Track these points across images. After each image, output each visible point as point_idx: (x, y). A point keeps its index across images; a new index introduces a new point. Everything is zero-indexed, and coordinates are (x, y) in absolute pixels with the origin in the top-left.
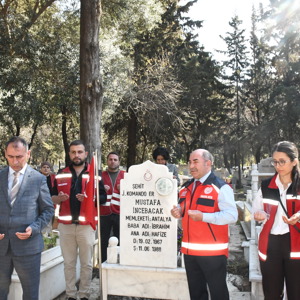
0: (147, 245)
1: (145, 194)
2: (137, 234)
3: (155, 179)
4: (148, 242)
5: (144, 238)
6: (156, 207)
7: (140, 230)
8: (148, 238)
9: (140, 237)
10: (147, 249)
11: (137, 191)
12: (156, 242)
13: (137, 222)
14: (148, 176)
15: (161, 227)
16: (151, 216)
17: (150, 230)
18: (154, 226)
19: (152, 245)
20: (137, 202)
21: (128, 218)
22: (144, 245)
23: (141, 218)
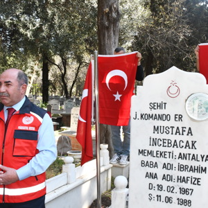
0: (169, 195)
1: (167, 117)
2: (155, 176)
3: (184, 94)
4: (171, 189)
5: (165, 184)
6: (185, 138)
7: (160, 172)
8: (171, 184)
9: (159, 181)
10: (169, 200)
11: (157, 113)
12: (184, 191)
13: (154, 160)
14: (174, 90)
15: (192, 169)
16: (177, 151)
17: (175, 173)
18: (182, 168)
19: (176, 195)
20: (156, 129)
21: (141, 152)
22: (164, 194)
23: (162, 154)
